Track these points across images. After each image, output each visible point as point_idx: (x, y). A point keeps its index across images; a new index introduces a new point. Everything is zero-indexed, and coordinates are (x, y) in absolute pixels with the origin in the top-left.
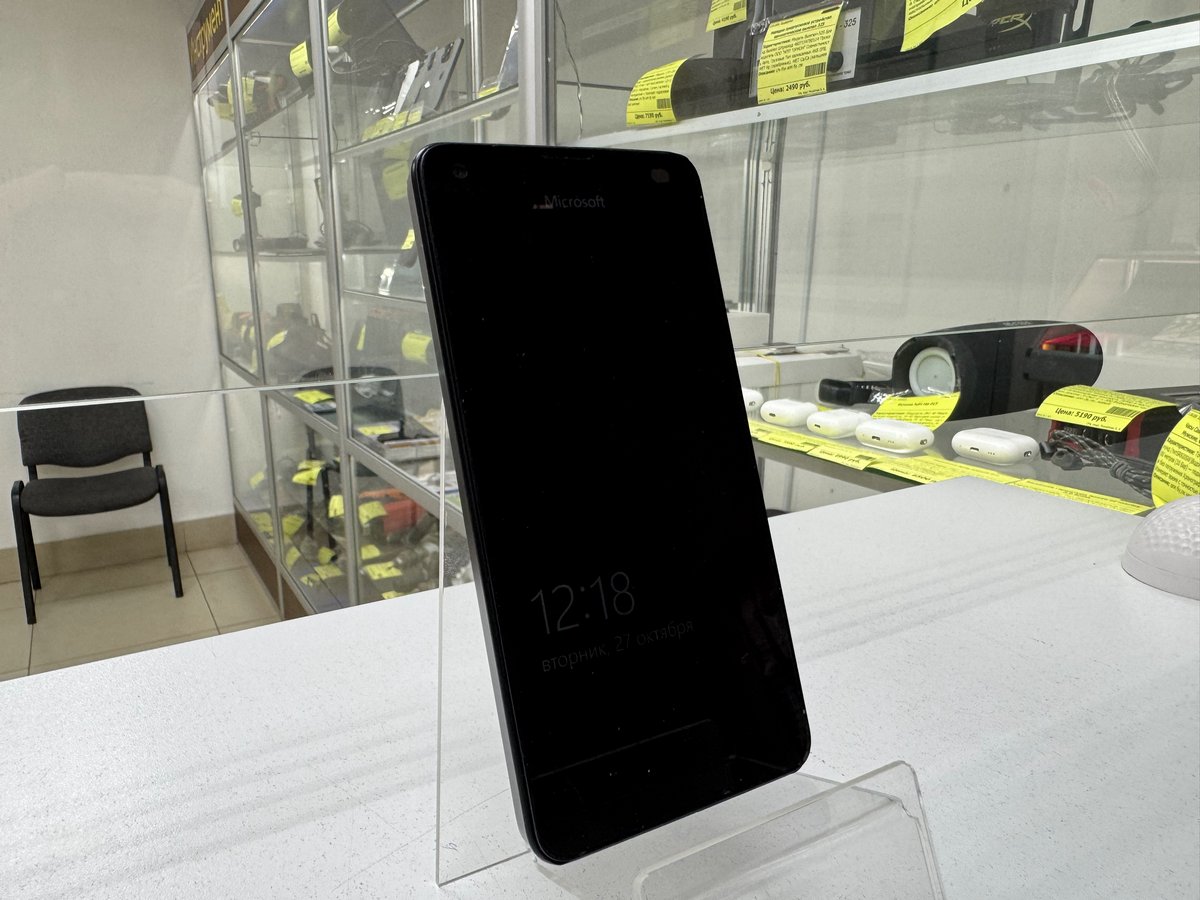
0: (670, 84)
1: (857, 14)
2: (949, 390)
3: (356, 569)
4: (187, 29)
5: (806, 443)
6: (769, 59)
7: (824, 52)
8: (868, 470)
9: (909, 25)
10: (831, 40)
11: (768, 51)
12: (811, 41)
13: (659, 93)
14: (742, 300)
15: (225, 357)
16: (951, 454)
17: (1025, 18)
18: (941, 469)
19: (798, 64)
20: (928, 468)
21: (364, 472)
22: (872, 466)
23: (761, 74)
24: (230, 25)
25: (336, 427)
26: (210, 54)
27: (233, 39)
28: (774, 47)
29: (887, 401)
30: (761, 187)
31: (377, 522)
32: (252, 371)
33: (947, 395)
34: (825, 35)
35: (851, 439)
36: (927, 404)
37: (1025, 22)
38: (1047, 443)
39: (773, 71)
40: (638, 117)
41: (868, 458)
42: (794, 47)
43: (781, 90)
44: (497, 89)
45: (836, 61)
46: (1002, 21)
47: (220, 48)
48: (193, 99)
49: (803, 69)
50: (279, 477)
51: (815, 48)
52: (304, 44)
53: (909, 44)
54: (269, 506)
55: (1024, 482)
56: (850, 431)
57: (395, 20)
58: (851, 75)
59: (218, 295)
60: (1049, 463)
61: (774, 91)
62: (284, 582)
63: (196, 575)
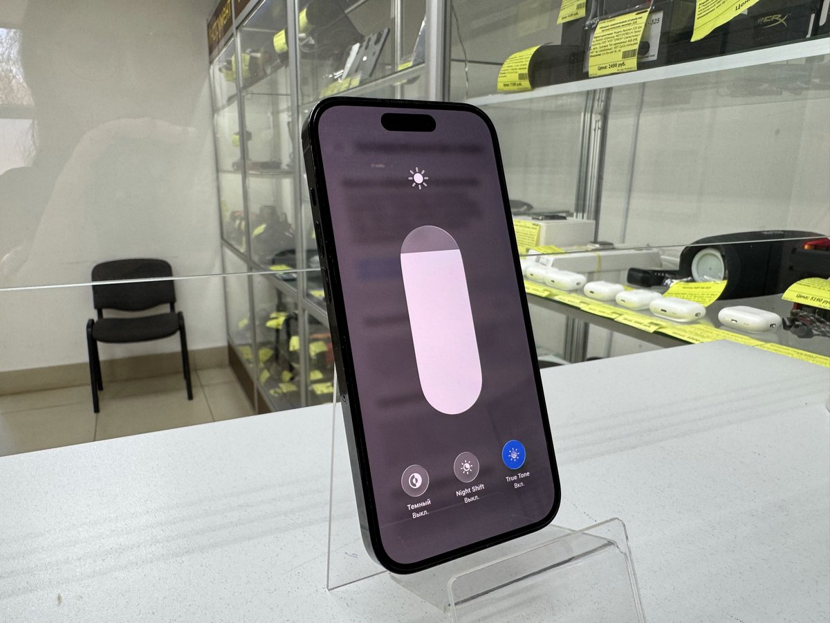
0: (528, 63)
1: (660, 15)
2: (720, 278)
3: (307, 387)
4: (207, 21)
5: (614, 313)
6: (598, 46)
7: (635, 42)
8: (656, 333)
9: (697, 23)
10: (641, 33)
11: (597, 41)
12: (627, 34)
13: (520, 69)
14: (577, 211)
15: (225, 241)
16: (718, 324)
17: (782, 18)
18: (709, 334)
19: (617, 50)
20: (699, 333)
21: (313, 321)
22: (661, 330)
23: (592, 56)
24: (236, 17)
25: (295, 290)
26: (222, 38)
27: (237, 28)
28: (601, 38)
29: (675, 285)
30: (593, 132)
31: (321, 355)
32: (243, 250)
33: (718, 282)
34: (637, 30)
35: (645, 311)
36: (703, 288)
37: (782, 21)
38: (788, 318)
39: (600, 55)
40: (505, 85)
41: (657, 325)
42: (616, 38)
43: (605, 68)
44: (410, 64)
45: (644, 47)
46: (766, 20)
47: (229, 34)
48: (209, 68)
49: (621, 54)
50: (257, 323)
51: (629, 39)
52: (283, 32)
53: (697, 36)
54: (250, 341)
55: (768, 345)
56: (644, 306)
57: (344, 15)
58: (655, 58)
59: (222, 199)
60: (789, 332)
61: (600, 69)
62: (259, 394)
63: (202, 386)
